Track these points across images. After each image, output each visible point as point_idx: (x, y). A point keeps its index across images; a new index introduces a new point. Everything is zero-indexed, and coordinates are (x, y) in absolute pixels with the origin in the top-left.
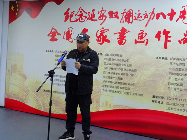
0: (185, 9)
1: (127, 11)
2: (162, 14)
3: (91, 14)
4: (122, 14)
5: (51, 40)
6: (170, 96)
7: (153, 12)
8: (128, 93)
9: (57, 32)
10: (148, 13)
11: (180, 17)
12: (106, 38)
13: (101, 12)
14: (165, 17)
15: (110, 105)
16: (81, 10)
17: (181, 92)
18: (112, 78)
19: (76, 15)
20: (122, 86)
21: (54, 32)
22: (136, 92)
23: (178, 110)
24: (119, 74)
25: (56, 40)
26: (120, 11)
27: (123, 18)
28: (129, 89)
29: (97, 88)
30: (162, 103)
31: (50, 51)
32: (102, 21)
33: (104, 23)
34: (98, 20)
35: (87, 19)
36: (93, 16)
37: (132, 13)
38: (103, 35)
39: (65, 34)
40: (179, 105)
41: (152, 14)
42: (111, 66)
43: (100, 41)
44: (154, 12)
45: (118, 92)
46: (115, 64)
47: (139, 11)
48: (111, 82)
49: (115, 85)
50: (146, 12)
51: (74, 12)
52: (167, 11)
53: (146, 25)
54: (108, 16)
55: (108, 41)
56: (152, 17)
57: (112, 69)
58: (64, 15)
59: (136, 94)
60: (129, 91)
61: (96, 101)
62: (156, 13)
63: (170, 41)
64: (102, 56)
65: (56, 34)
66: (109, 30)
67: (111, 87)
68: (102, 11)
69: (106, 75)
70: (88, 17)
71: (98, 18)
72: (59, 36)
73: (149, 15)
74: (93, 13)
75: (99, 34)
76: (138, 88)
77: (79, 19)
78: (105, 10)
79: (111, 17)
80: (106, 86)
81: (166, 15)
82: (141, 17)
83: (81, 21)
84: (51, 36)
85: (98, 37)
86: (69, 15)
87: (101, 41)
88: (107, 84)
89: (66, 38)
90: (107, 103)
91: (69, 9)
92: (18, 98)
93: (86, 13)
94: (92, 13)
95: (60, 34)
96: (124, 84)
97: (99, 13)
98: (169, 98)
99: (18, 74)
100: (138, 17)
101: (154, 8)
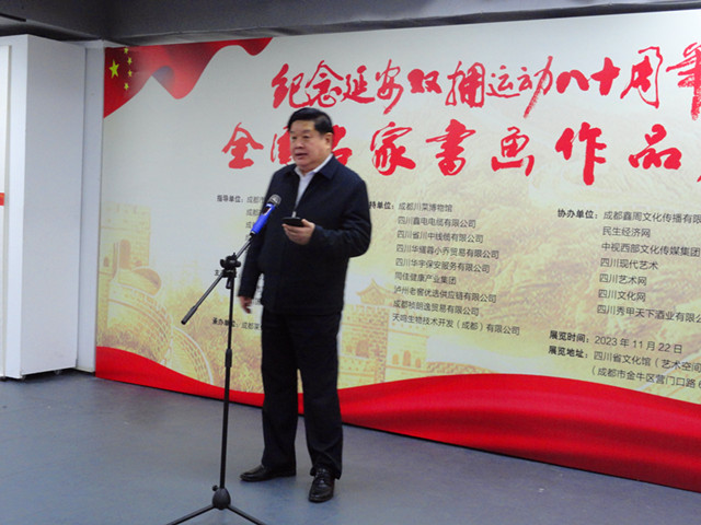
0: (647, 58)
1: (465, 68)
2: (577, 74)
3: (355, 81)
4: (449, 77)
5: (233, 165)
6: (606, 334)
7: (547, 71)
8: (473, 326)
9: (250, 139)
10: (530, 73)
11: (634, 84)
12: (403, 155)
13: (386, 72)
14: (584, 85)
15: (418, 364)
16: (323, 70)
17: (640, 319)
18: (422, 278)
19: (307, 86)
20: (455, 303)
21: (242, 138)
22: (497, 322)
23: (631, 376)
24: (445, 266)
25: (249, 163)
26: (445, 71)
27: (453, 90)
28: (475, 311)
29: (376, 312)
30: (580, 354)
31: (232, 199)
32: (388, 102)
33: (394, 108)
34: (377, 98)
35: (342, 96)
36: (362, 86)
37: (483, 76)
38: (393, 147)
39: (277, 146)
40: (635, 360)
41: (543, 78)
42: (419, 242)
43: (384, 165)
44: (550, 70)
45: (442, 321)
46: (431, 235)
47: (503, 67)
48: (420, 291)
49: (431, 301)
50: (524, 69)
51: (302, 75)
52: (595, 66)
53: (527, 112)
54: (407, 86)
55: (410, 164)
56: (545, 85)
57: (423, 250)
58: (273, 86)
59: (499, 329)
60: (477, 319)
61: (375, 351)
62: (556, 72)
63: (602, 160)
64: (391, 210)
65: (249, 145)
66: (410, 129)
67: (419, 305)
68: (388, 69)
69: (403, 269)
70: (345, 89)
71: (376, 92)
72: (258, 150)
73: (535, 81)
74: (361, 77)
75: (379, 144)
76: (505, 310)
77: (318, 97)
78: (398, 68)
79: (417, 88)
80: (404, 304)
81: (588, 77)
82: (511, 86)
83: (324, 102)
84: (233, 152)
85: (378, 153)
86: (288, 85)
87: (388, 165)
88: (408, 297)
89: (280, 156)
90: (407, 355)
91: (285, 68)
92: (135, 345)
93: (341, 79)
94: (356, 76)
95: (260, 147)
96: (460, 296)
97: (378, 77)
98: (602, 339)
99: (137, 272)
100: (501, 88)
101: (550, 58)
